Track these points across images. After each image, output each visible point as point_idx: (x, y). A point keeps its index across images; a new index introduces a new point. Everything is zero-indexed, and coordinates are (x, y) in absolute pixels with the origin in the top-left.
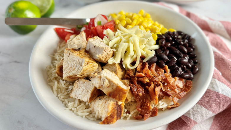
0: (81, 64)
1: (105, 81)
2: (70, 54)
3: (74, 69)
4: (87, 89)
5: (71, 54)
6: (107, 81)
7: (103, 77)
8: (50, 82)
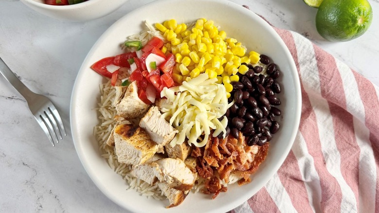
0: (138, 155)
1: (168, 178)
2: (121, 140)
3: (131, 158)
4: (148, 173)
5: (123, 141)
6: (171, 178)
7: (166, 175)
8: (103, 154)
